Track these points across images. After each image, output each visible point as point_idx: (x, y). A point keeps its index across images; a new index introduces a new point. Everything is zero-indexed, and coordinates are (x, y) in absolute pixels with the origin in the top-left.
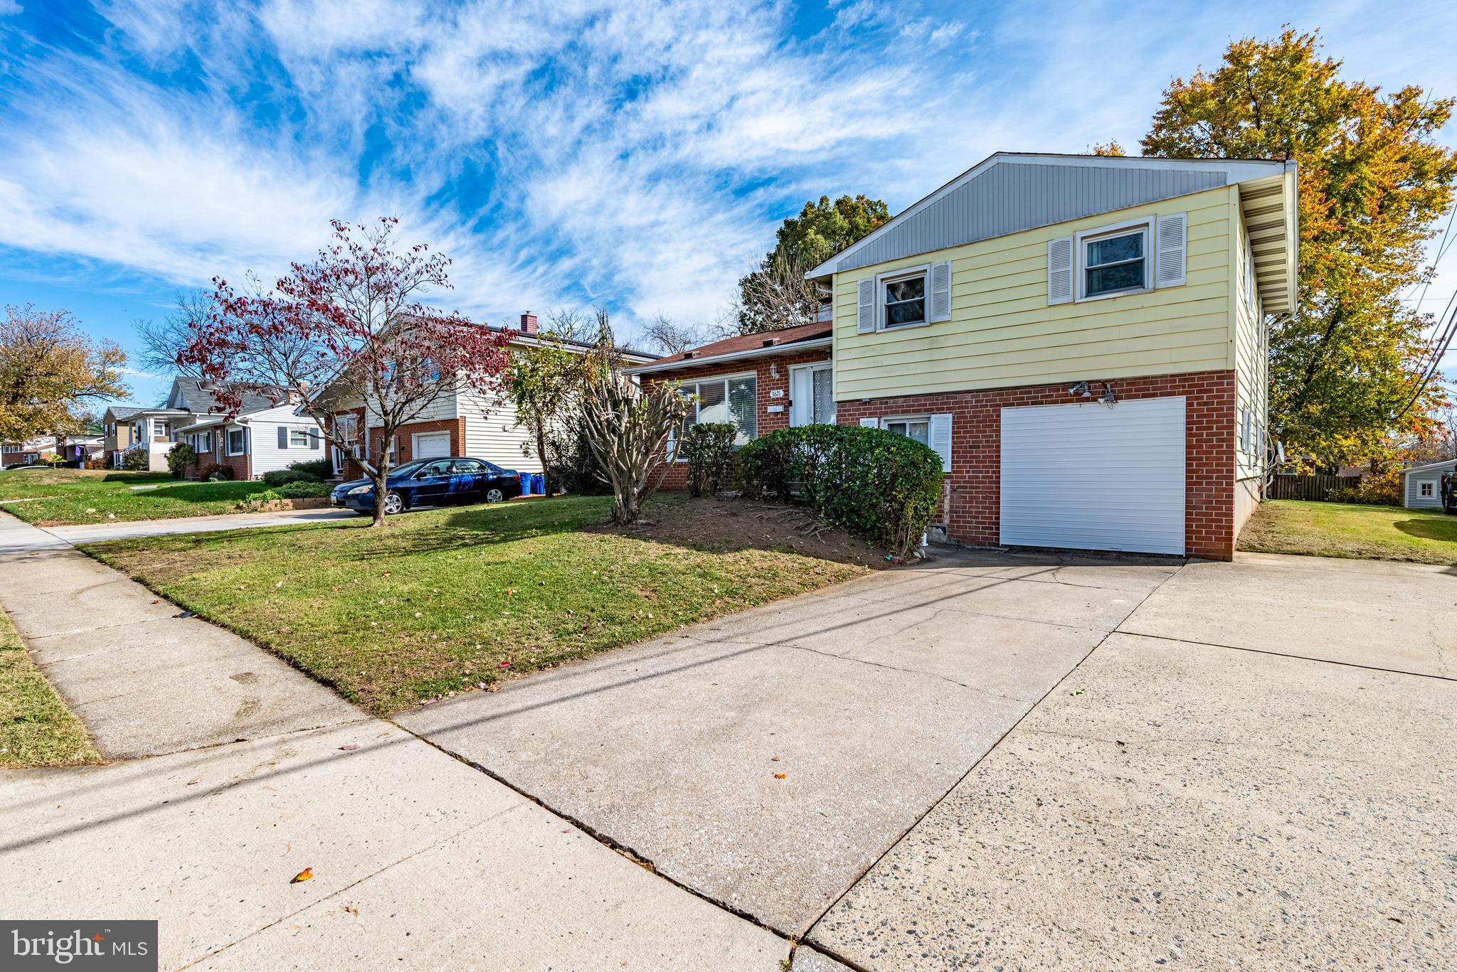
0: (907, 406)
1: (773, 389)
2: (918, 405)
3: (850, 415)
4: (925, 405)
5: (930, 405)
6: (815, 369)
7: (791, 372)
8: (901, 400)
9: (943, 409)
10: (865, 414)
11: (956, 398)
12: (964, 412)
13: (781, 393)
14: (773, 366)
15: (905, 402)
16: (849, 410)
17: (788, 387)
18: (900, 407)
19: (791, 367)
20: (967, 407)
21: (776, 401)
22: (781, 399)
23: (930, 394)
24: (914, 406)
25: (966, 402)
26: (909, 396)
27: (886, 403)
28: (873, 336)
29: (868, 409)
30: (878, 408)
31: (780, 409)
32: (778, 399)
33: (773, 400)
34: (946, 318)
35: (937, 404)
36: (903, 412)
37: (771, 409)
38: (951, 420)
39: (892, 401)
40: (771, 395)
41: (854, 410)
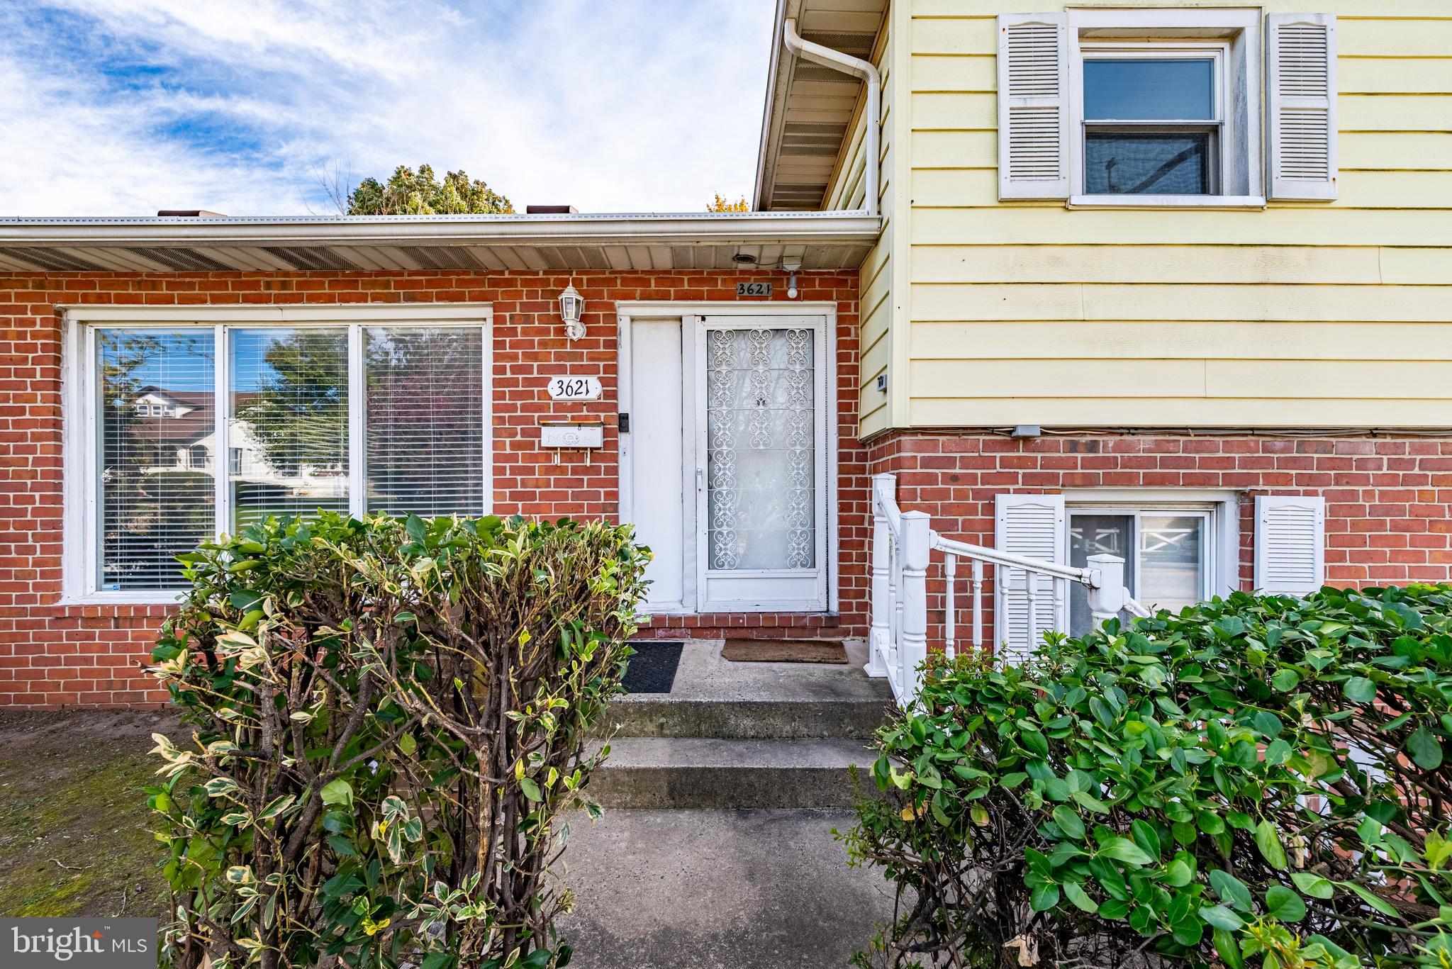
0: (1165, 463)
1: (561, 370)
2: (1204, 463)
3: (955, 478)
4: (1229, 462)
5: (1245, 463)
6: (712, 324)
7: (624, 325)
8: (1145, 441)
9: (1287, 480)
10: (1013, 478)
11: (1329, 448)
12: (1354, 495)
13: (593, 388)
14: (570, 293)
15: (1158, 447)
16: (950, 462)
17: (613, 369)
18: (1140, 463)
19: (625, 310)
20: (1364, 480)
21: (576, 413)
22: (592, 406)
23: (1253, 431)
24: (1189, 463)
25: (1362, 464)
26: (1183, 431)
27: (1093, 447)
28: (1056, 214)
29: (1022, 463)
30: (1060, 463)
31: (592, 437)
32: (577, 406)
33: (560, 406)
34: (1318, 189)
35: (1269, 462)
36: (1151, 481)
37: (553, 436)
38: (1320, 518)
39: (1112, 440)
40: (553, 388)
41: (965, 463)
